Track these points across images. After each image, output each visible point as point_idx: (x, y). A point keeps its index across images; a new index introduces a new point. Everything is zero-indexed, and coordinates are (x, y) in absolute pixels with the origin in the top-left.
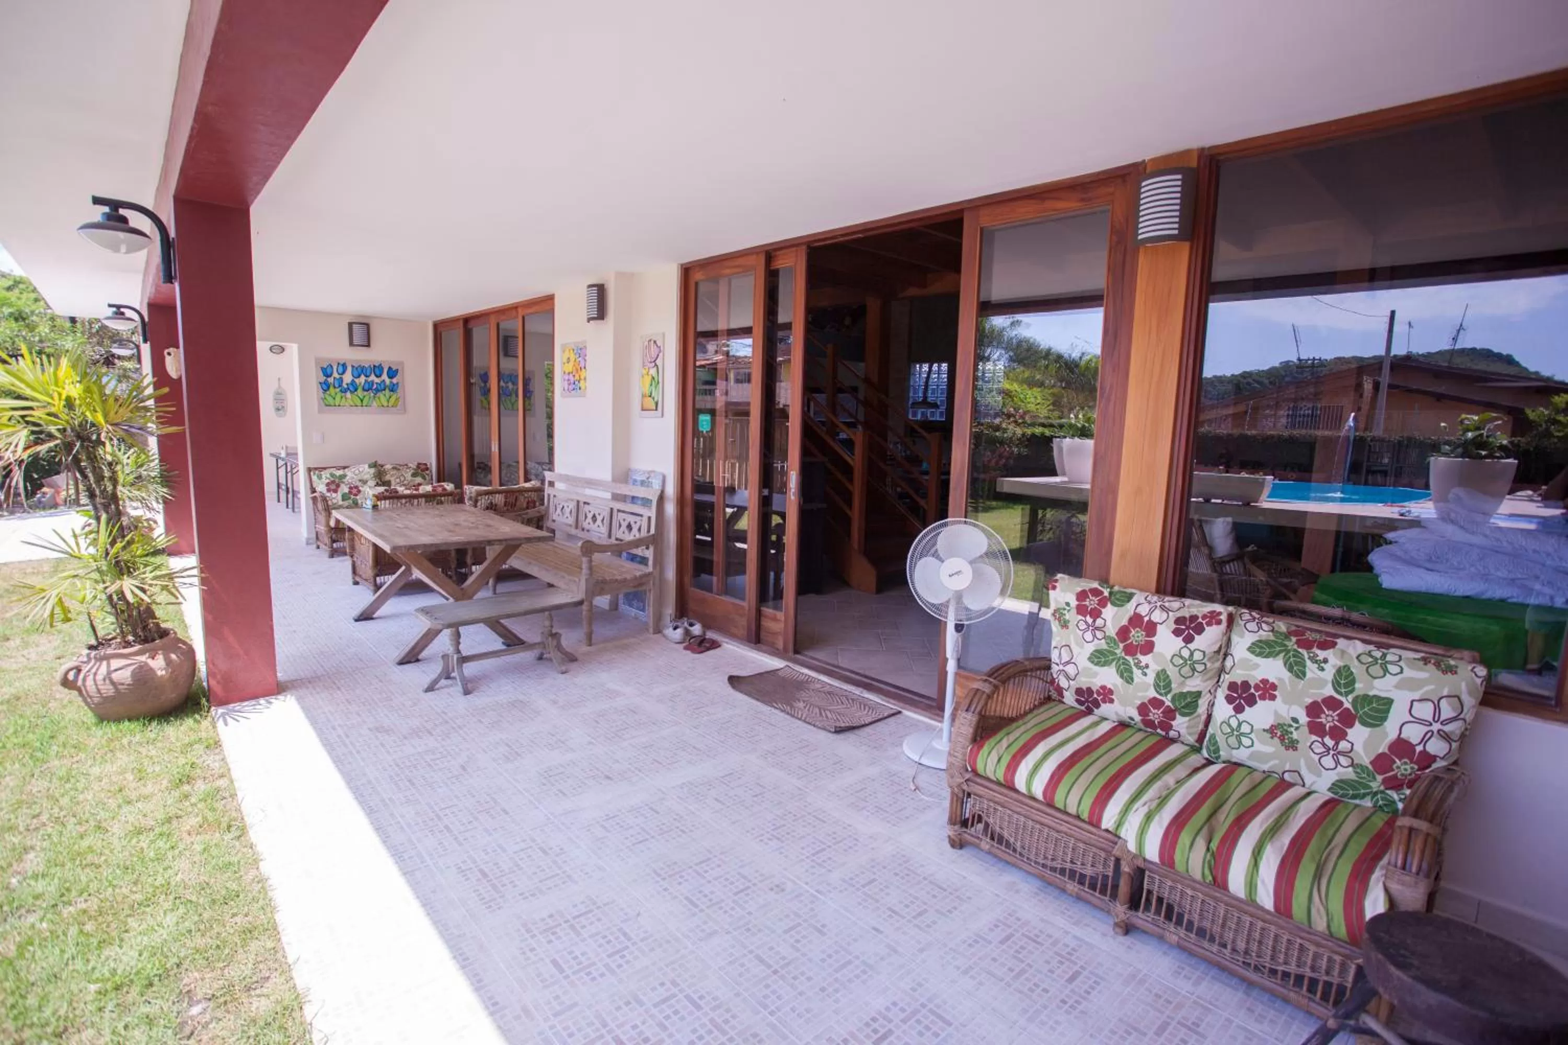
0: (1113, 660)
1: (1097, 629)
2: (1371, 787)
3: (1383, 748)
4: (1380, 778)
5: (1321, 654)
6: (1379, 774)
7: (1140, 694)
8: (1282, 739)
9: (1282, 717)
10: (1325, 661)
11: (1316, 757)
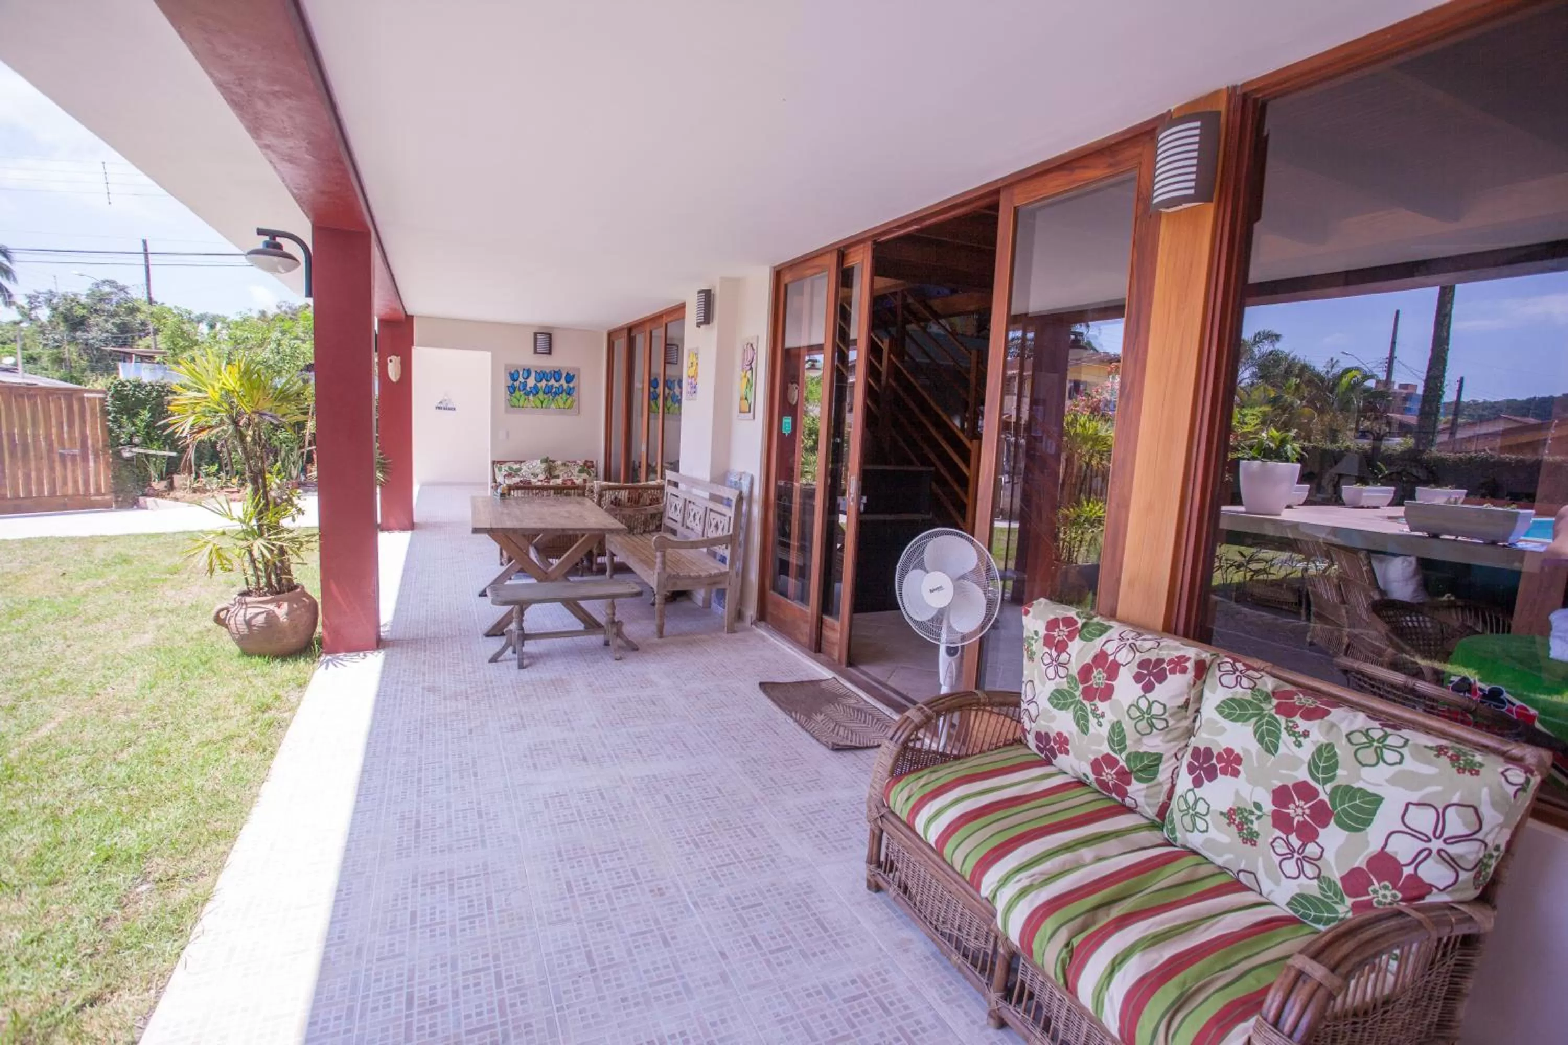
0: (1072, 703)
1: (1061, 664)
2: (1336, 911)
3: (1360, 862)
4: (1349, 901)
5: (1303, 725)
6: (1350, 896)
7: (1094, 748)
8: (1240, 828)
9: (1244, 800)
10: (1306, 734)
11: (1277, 859)
